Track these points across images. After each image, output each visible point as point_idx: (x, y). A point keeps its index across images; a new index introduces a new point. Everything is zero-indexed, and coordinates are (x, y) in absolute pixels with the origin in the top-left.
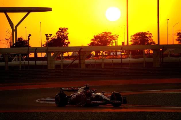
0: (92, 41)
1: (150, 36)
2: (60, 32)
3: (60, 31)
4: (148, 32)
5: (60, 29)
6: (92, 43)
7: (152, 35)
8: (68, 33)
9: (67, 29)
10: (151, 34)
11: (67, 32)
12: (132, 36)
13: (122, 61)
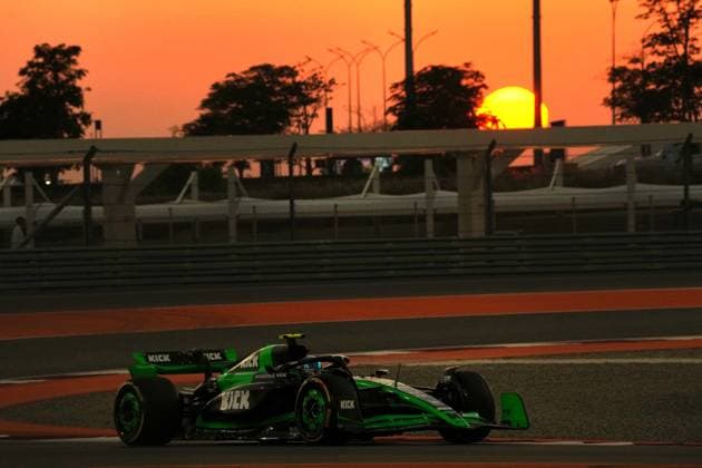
0: (206, 111)
1: (476, 84)
2: (38, 65)
3: (41, 60)
4: (467, 65)
5: (39, 51)
6: (204, 119)
7: (485, 82)
8: (81, 73)
9: (76, 50)
10: (477, 75)
11: (77, 68)
12: (396, 86)
13: (296, 209)
